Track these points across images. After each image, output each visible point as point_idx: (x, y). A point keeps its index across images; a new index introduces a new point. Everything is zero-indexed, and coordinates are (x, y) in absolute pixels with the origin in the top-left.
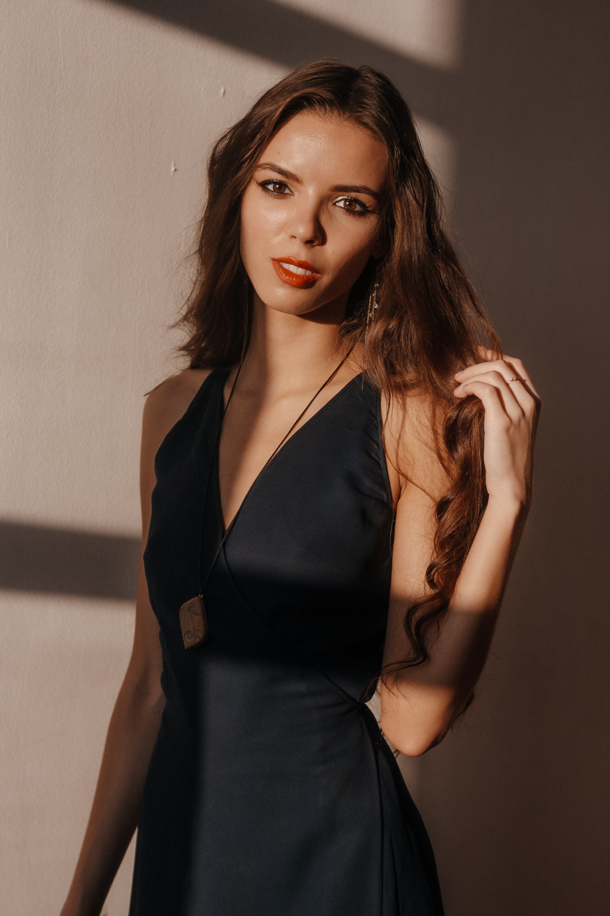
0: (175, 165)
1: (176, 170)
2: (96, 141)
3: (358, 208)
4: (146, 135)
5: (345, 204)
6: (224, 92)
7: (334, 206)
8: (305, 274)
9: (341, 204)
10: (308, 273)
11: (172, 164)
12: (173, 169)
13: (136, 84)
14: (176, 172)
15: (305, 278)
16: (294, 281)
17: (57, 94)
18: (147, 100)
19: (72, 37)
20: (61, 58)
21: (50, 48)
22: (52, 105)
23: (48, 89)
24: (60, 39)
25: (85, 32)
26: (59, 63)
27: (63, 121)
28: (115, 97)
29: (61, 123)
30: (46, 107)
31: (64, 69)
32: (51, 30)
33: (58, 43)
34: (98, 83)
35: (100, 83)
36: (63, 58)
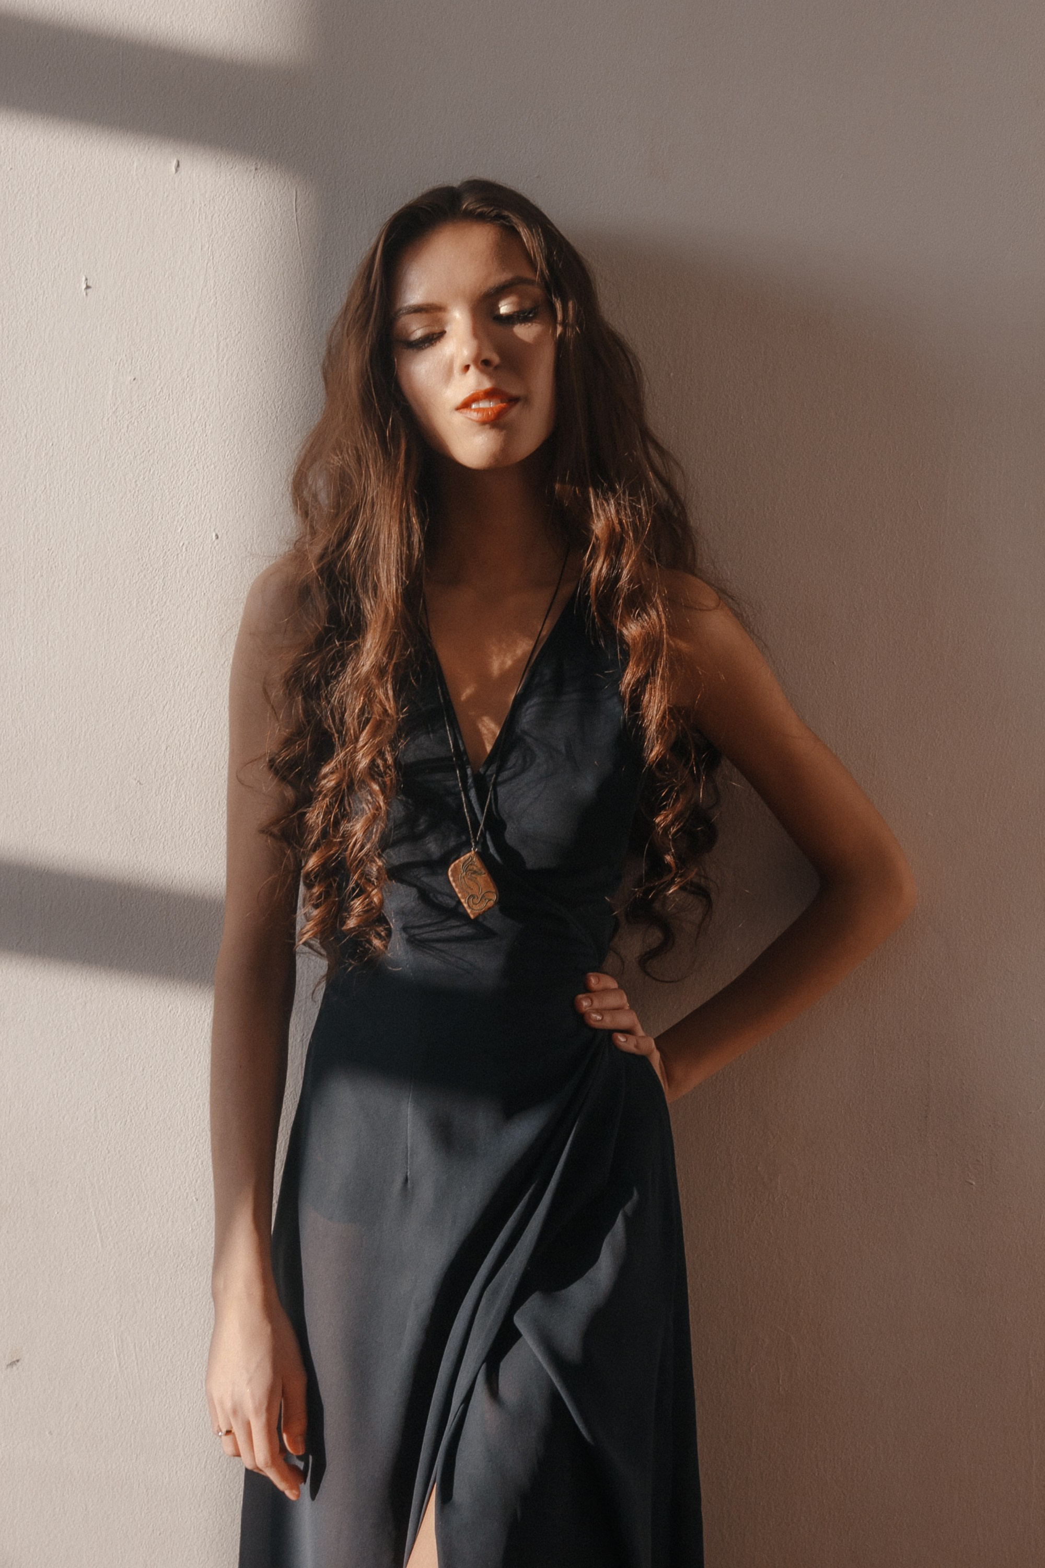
0: (86, 279)
1: (88, 287)
4: (31, 239)
6: (178, 165)
11: (84, 279)
12: (84, 286)
14: (89, 290)
18: (31, 189)
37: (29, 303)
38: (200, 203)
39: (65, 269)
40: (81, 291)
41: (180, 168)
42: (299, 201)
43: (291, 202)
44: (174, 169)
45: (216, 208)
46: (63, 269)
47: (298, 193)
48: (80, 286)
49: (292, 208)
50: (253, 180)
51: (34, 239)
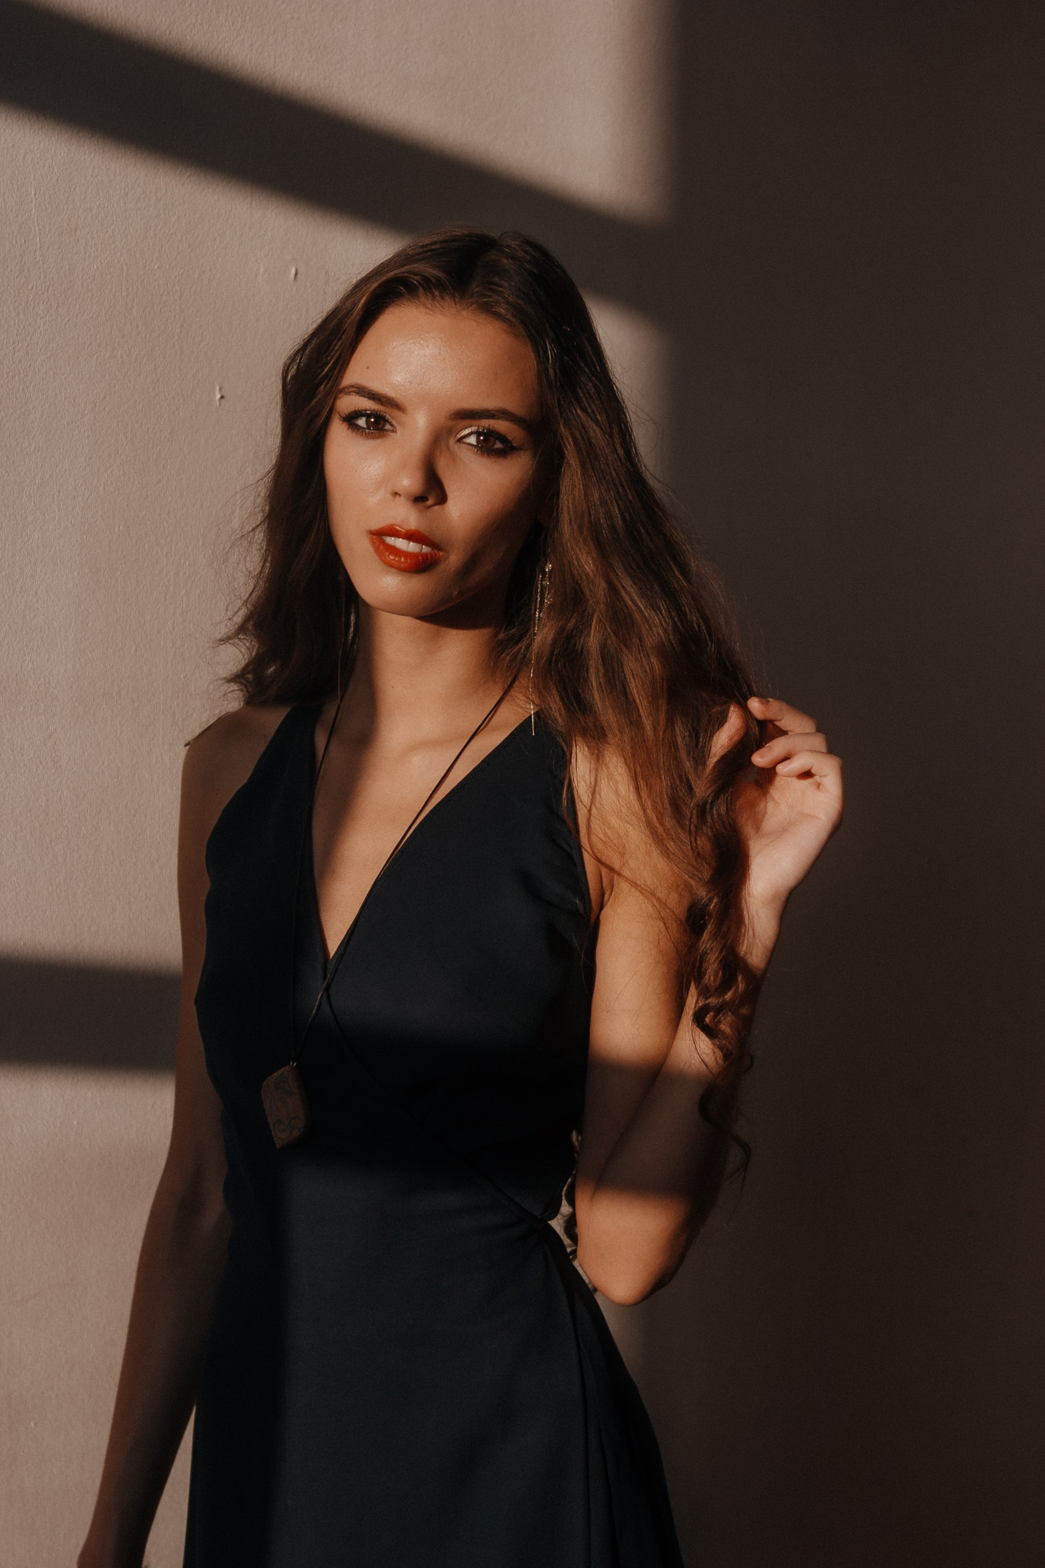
0: (220, 389)
1: (222, 397)
2: (95, 357)
3: (498, 445)
4: (174, 344)
5: (478, 438)
6: (296, 274)
7: (458, 443)
8: (421, 551)
9: (472, 440)
10: (426, 549)
11: (217, 388)
12: (218, 396)
13: (156, 267)
14: (223, 400)
15: (420, 558)
16: (402, 563)
17: (30, 286)
18: (174, 290)
19: (52, 197)
20: (35, 231)
21: (17, 216)
22: (23, 305)
23: (16, 279)
24: (32, 202)
25: (72, 190)
26: (32, 238)
27: (41, 329)
28: (124, 288)
29: (39, 331)
30: (14, 308)
31: (41, 247)
32: (18, 189)
33: (30, 208)
34: (95, 267)
35: (98, 268)
36: (37, 231)
39: (202, 377)
40: (215, 402)
41: (296, 278)
44: (292, 279)
46: (200, 376)
48: (215, 396)
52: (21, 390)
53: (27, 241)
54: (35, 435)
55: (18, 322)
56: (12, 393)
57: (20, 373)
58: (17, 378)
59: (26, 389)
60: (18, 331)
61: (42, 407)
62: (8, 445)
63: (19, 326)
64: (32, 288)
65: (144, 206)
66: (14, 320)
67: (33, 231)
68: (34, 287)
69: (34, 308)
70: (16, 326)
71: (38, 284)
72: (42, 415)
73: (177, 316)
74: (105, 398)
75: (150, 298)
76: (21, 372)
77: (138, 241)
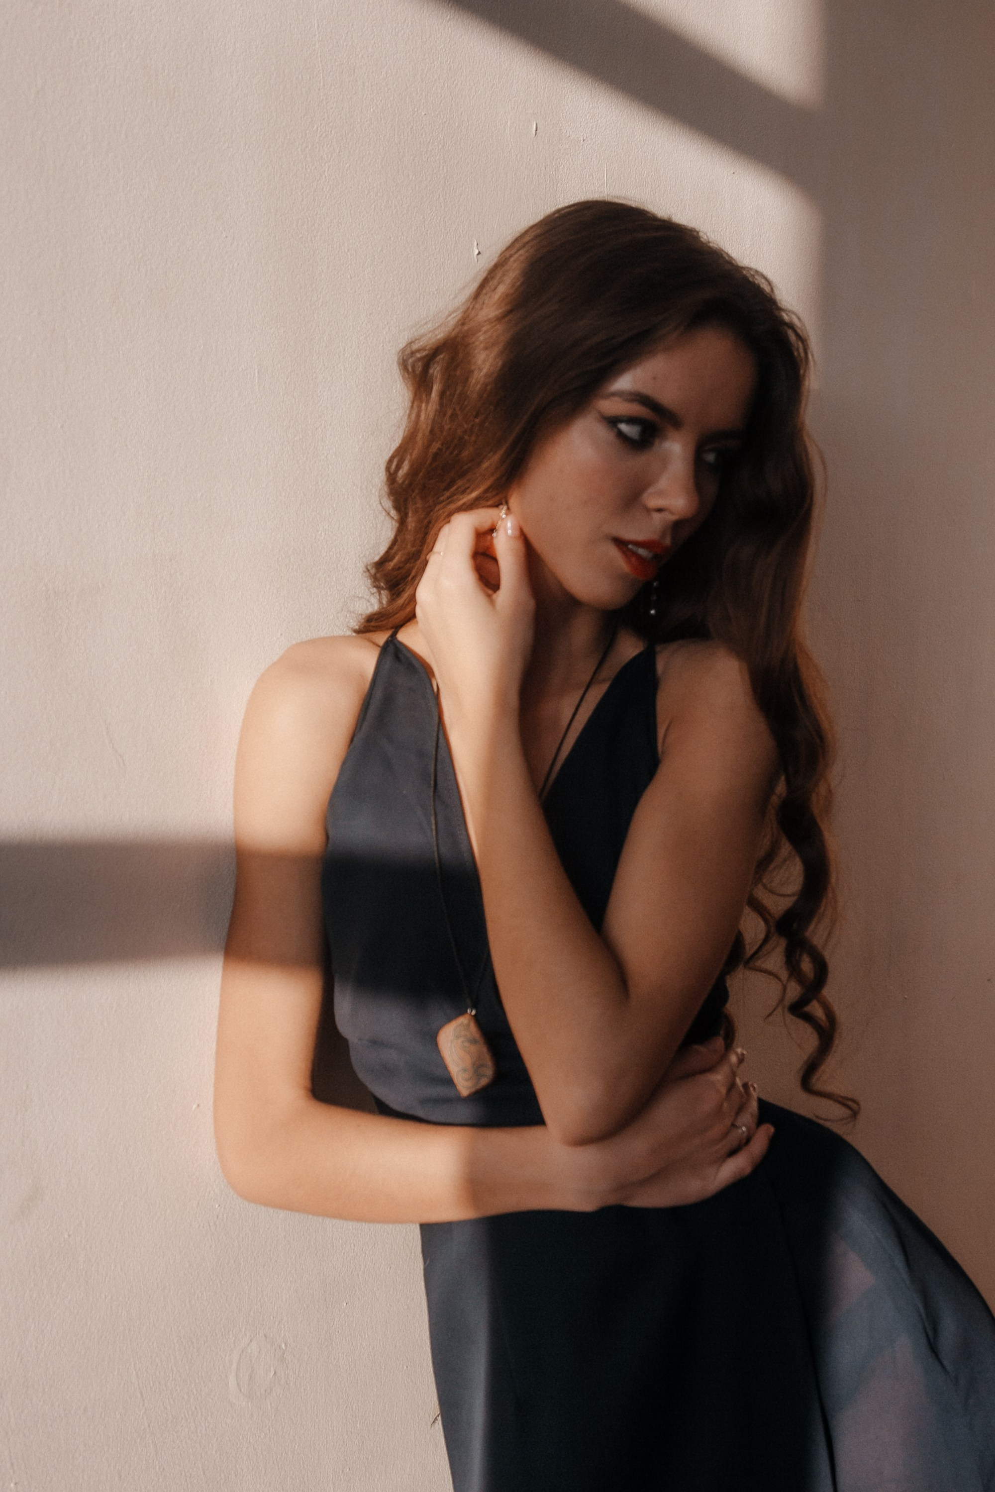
0: (477, 244)
1: (479, 253)
2: (373, 206)
6: (536, 130)
11: (475, 244)
12: (477, 252)
13: (423, 114)
14: (480, 256)
17: (316, 127)
18: (438, 139)
19: (333, 31)
20: (319, 67)
21: (302, 50)
22: (310, 146)
23: (302, 119)
24: (315, 35)
25: (350, 25)
26: (316, 75)
27: (326, 173)
28: (396, 136)
29: (324, 177)
30: (301, 150)
31: (324, 85)
32: (303, 20)
33: (313, 43)
34: (372, 110)
35: (374, 111)
36: (321, 68)
37: (438, 267)
38: (550, 171)
39: (463, 231)
40: (473, 257)
41: (537, 132)
42: (608, 176)
43: (604, 176)
44: (535, 134)
45: (559, 177)
46: (461, 231)
47: (608, 168)
48: (473, 250)
49: (604, 183)
50: (581, 151)
51: (441, 196)
52: (309, 238)
53: (312, 78)
54: (323, 289)
55: (306, 165)
56: (302, 243)
57: (308, 221)
58: (305, 226)
59: (313, 239)
60: (305, 175)
61: (328, 259)
62: (299, 299)
63: (306, 169)
64: (317, 129)
65: (412, 47)
66: (302, 164)
67: (317, 67)
68: (319, 128)
69: (319, 151)
70: (304, 170)
71: (323, 125)
72: (328, 267)
73: (441, 167)
74: (382, 250)
75: (418, 146)
76: (309, 219)
77: (408, 85)
